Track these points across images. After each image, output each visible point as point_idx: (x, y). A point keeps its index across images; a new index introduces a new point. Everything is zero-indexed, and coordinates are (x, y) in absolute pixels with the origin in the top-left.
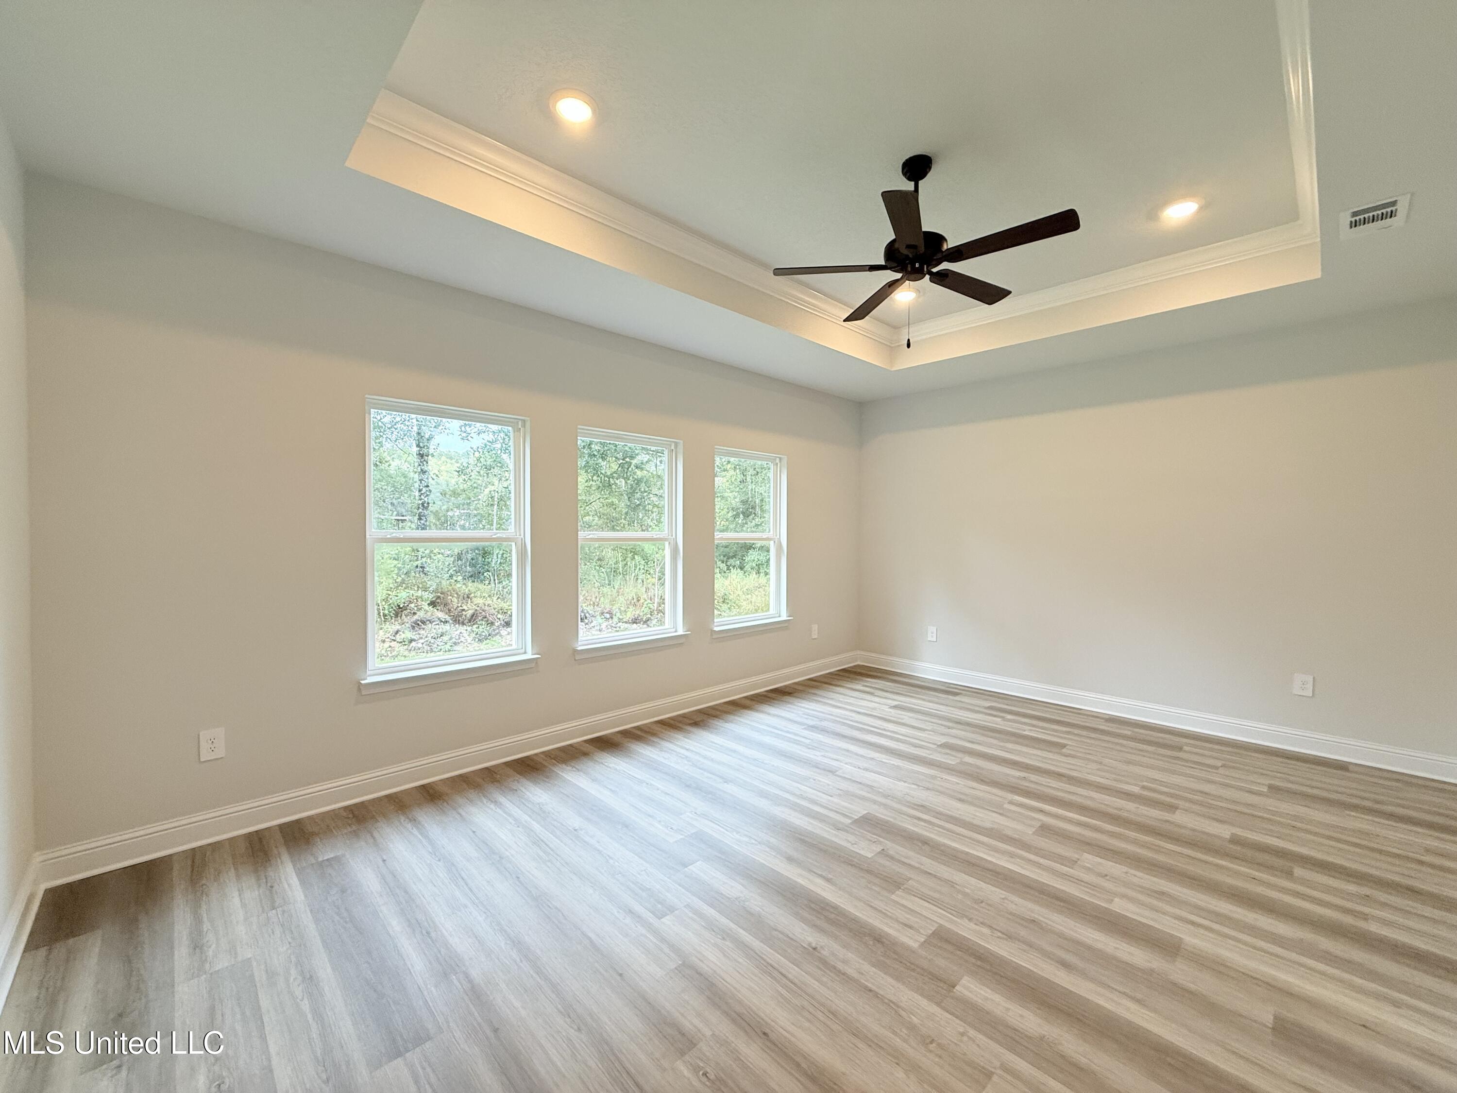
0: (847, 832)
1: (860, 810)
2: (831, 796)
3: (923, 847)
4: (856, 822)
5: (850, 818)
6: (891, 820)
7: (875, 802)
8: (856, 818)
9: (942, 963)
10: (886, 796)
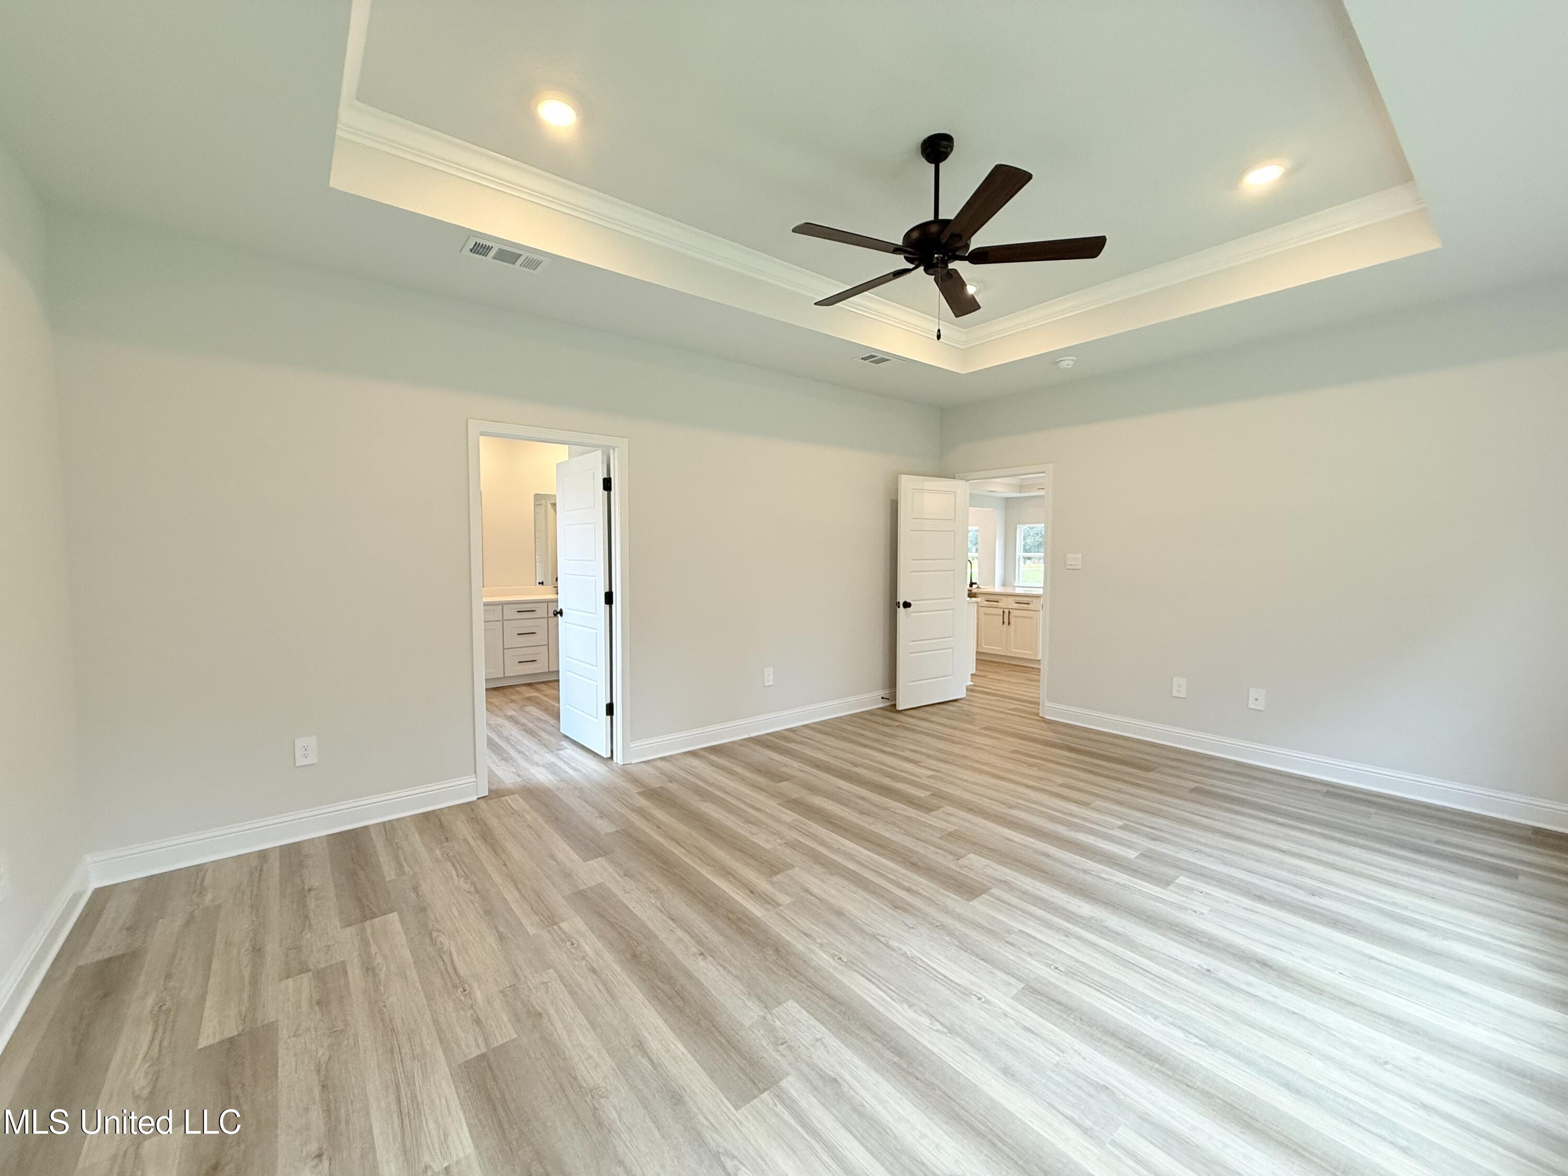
0: (996, 880)
1: (979, 907)
2: (1021, 931)
3: (917, 860)
4: (985, 890)
5: (992, 895)
6: (942, 891)
7: (959, 918)
8: (984, 895)
9: (935, 801)
10: (942, 927)
